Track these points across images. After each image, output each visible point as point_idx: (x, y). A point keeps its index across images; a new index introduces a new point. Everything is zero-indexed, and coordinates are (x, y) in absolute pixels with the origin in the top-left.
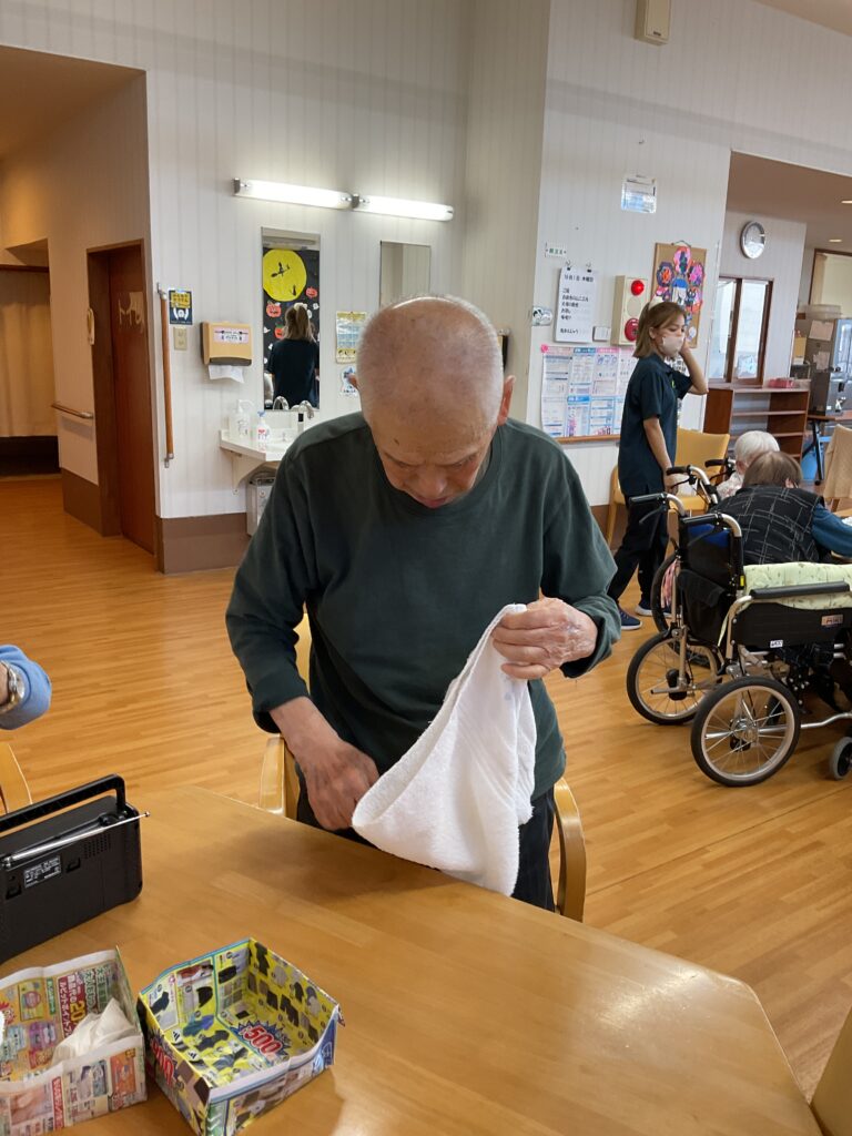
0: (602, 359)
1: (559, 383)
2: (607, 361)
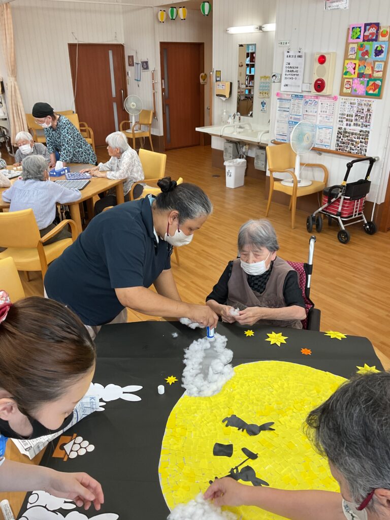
0: (307, 102)
1: (285, 113)
2: (311, 104)
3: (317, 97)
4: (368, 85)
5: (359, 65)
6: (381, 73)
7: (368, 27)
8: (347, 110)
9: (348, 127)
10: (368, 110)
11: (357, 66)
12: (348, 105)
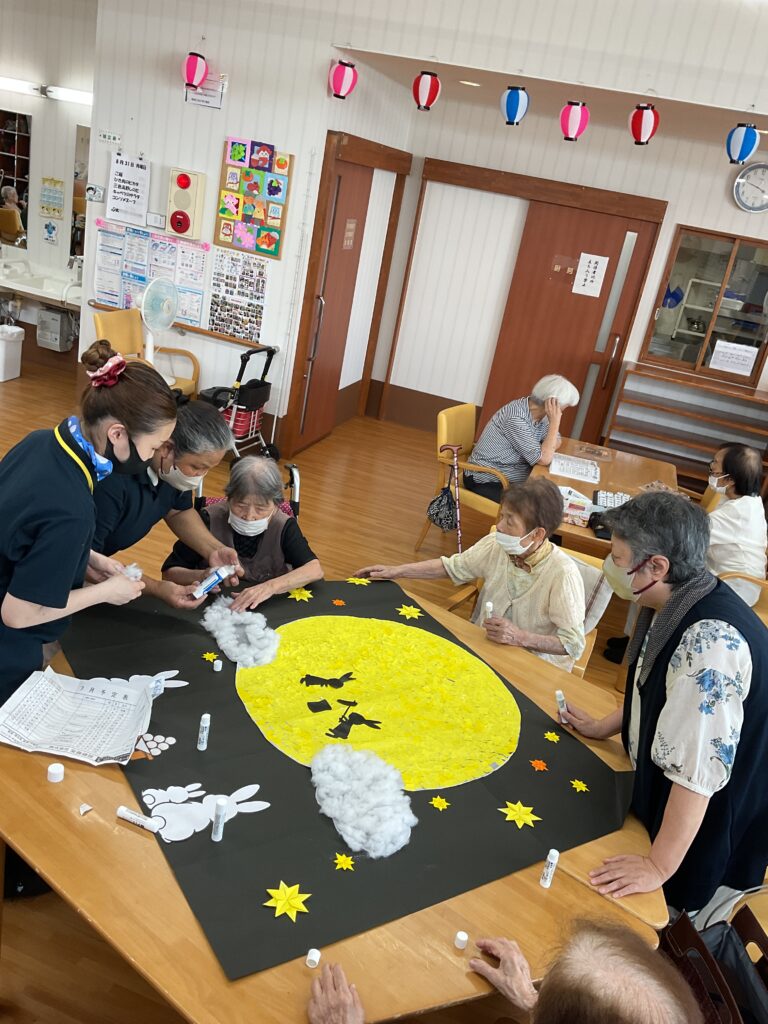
0: (156, 245)
1: (114, 257)
2: (164, 249)
3: (174, 239)
4: (258, 235)
5: (244, 203)
6: (279, 221)
7: (256, 148)
8: (226, 269)
9: (228, 296)
10: (261, 274)
11: (241, 203)
12: (227, 261)
